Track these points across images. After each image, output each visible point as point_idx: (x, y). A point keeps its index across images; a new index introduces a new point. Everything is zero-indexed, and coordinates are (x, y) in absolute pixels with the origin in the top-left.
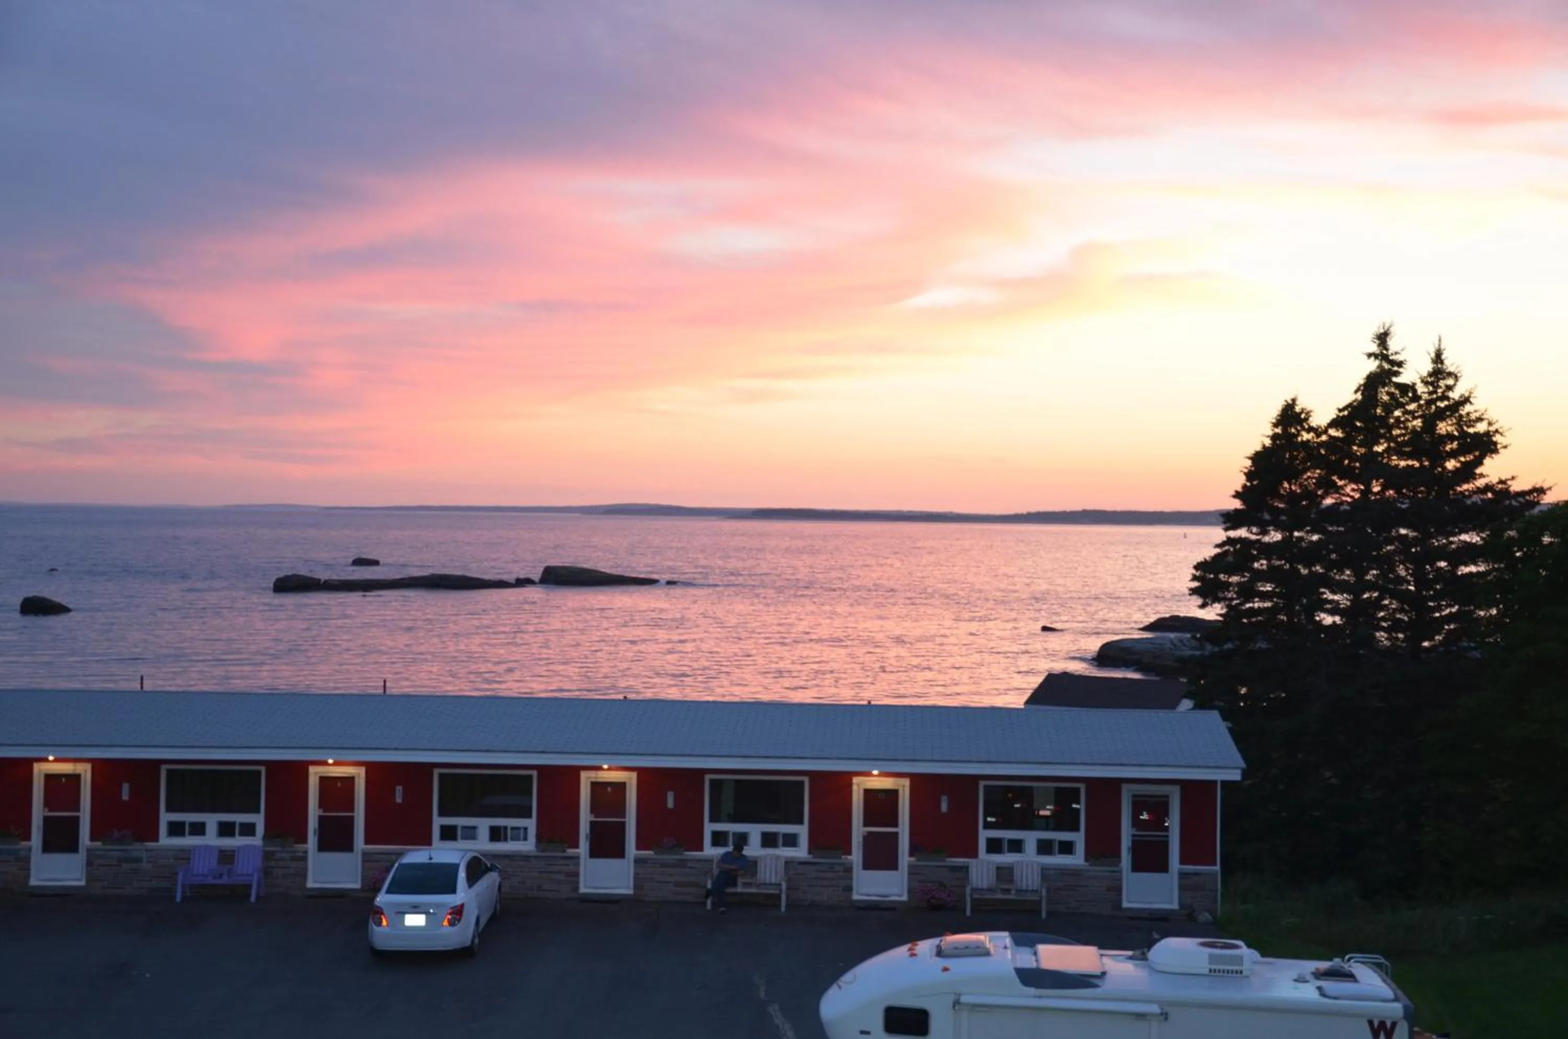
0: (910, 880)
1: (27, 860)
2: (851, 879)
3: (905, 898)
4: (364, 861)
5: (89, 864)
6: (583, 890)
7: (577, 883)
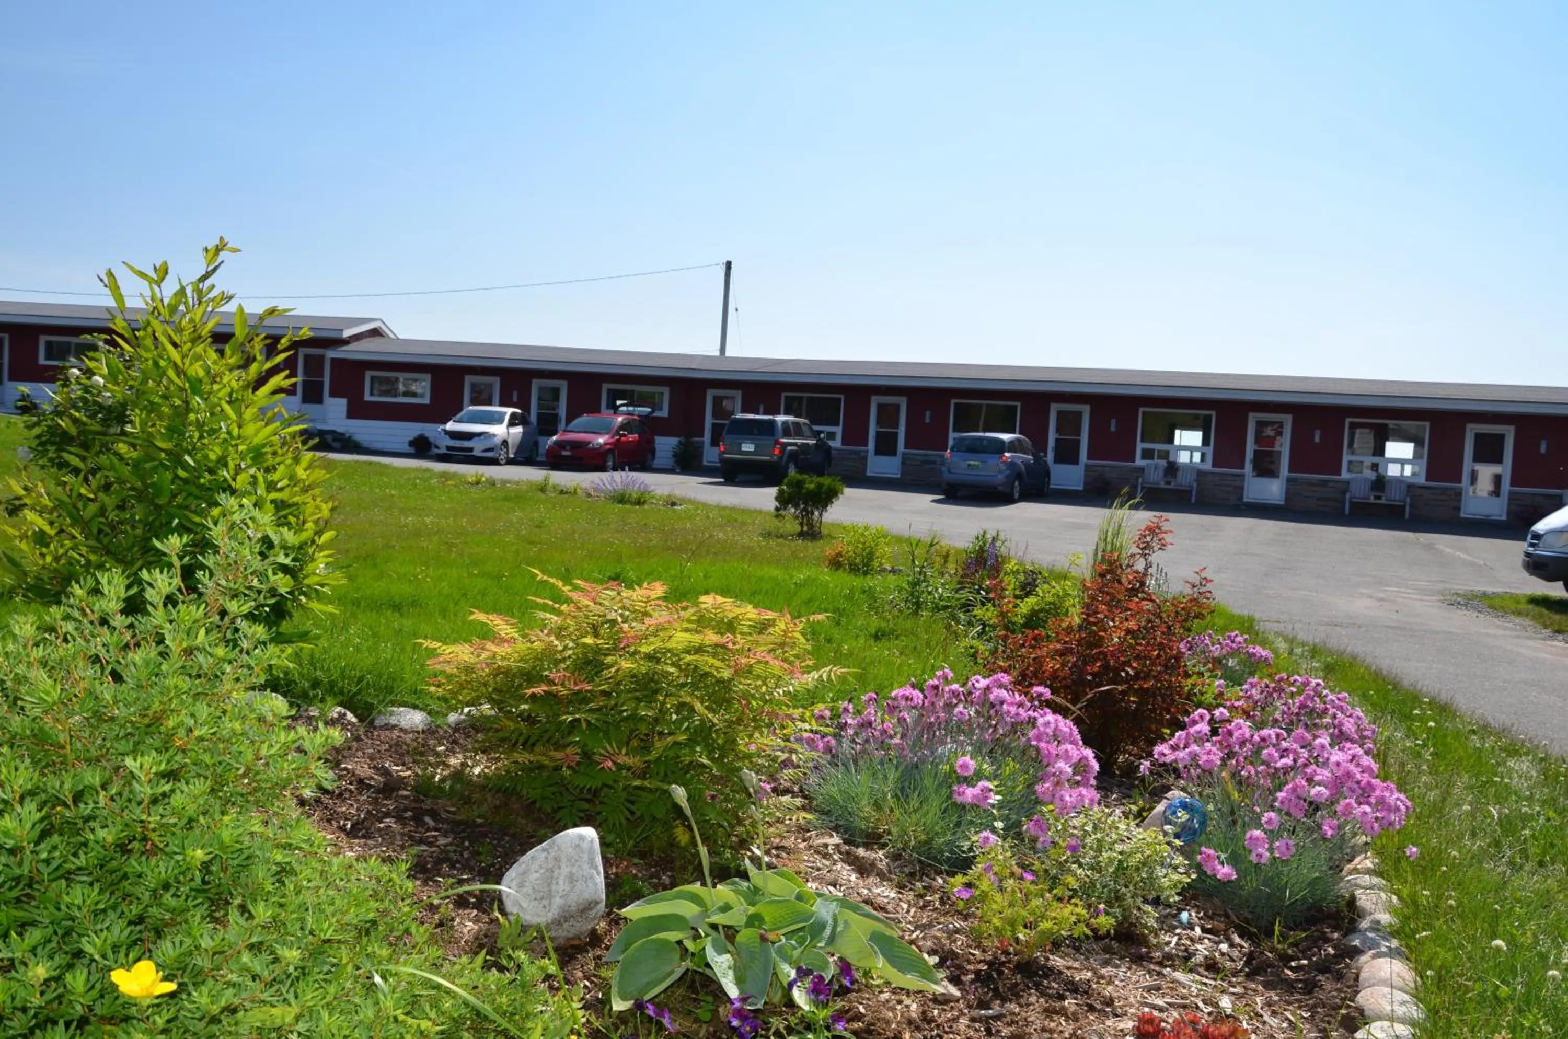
0: (1509, 504)
1: (865, 459)
2: (1460, 501)
3: (1504, 518)
4: (1086, 471)
5: (903, 463)
6: (1245, 500)
7: (1242, 494)
